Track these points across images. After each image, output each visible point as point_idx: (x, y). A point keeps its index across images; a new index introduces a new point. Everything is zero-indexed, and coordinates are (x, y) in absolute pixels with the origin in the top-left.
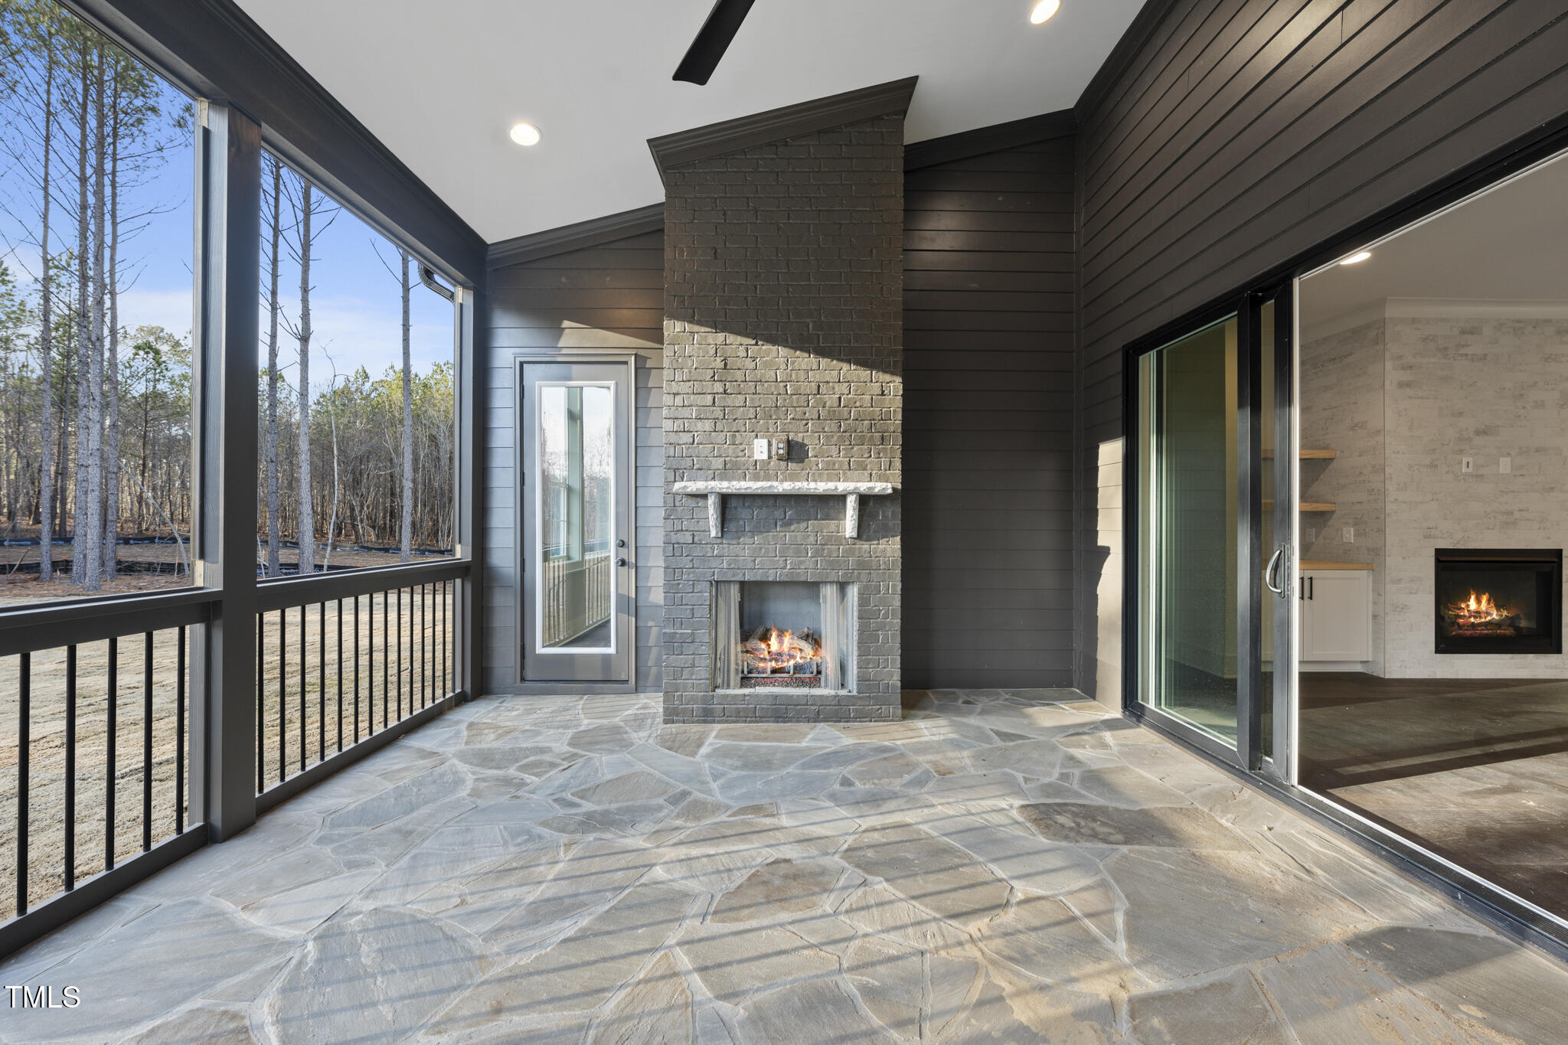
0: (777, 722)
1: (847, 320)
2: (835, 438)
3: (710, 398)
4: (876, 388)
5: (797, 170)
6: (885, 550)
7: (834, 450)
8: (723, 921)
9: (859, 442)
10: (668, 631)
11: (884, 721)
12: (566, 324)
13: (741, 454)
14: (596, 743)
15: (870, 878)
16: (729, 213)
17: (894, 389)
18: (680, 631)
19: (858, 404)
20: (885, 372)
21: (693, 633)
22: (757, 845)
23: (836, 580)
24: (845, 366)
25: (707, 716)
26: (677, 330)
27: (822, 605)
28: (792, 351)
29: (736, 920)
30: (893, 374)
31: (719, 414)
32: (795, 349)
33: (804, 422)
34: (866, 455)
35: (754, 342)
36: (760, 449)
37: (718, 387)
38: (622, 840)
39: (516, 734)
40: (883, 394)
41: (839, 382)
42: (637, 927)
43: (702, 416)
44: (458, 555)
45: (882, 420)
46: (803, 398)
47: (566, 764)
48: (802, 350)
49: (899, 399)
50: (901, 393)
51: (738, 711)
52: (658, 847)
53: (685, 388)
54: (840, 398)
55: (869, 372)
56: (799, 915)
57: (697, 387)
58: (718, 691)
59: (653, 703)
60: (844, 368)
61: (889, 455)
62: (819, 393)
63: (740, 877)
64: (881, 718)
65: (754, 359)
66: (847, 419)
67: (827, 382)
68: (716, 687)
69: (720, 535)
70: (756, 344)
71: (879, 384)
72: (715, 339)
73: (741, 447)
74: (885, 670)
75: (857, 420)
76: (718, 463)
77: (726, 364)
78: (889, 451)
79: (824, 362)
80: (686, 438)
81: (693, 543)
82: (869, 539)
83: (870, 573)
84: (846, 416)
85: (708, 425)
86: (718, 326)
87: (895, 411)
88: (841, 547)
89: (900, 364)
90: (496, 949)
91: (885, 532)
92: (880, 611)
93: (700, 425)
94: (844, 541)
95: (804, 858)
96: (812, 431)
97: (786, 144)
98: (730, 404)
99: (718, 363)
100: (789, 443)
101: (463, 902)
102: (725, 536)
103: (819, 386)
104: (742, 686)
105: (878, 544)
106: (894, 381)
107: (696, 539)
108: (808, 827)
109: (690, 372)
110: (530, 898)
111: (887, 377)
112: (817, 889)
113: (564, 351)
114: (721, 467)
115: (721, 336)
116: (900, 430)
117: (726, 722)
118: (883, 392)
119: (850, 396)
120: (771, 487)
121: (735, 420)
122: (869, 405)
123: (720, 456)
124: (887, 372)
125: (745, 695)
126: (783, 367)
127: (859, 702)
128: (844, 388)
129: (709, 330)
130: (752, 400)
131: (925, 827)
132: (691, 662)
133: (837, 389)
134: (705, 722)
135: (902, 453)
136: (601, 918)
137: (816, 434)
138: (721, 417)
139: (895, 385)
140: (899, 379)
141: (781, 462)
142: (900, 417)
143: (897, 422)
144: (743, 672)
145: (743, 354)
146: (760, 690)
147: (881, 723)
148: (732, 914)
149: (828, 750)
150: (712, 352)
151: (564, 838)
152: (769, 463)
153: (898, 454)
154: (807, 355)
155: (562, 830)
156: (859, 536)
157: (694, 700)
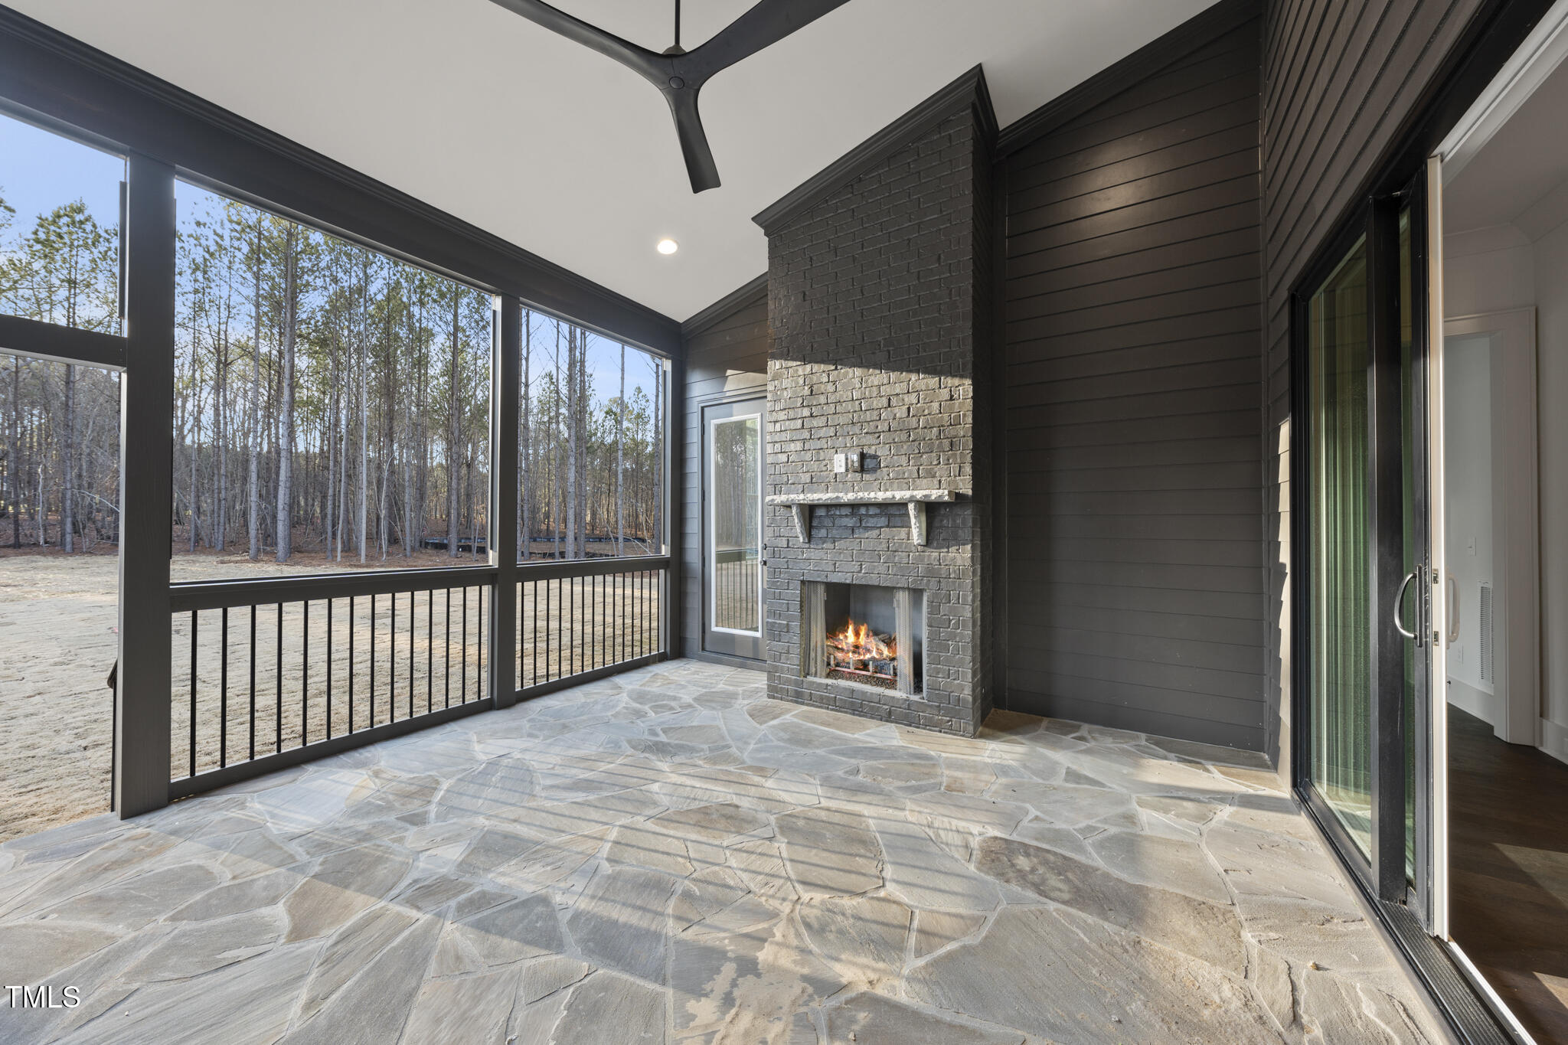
0: (854, 714)
1: (915, 331)
2: (905, 447)
3: (800, 422)
4: (945, 394)
5: (870, 201)
6: (955, 558)
7: (904, 460)
8: (657, 825)
9: (927, 449)
10: (770, 620)
11: (955, 734)
12: (729, 372)
13: (824, 469)
14: (712, 701)
15: (778, 836)
16: (814, 258)
17: (964, 392)
18: (778, 622)
19: (926, 412)
20: (954, 376)
21: (788, 624)
22: (731, 791)
23: (906, 586)
24: (914, 377)
25: (798, 698)
26: (777, 367)
27: (897, 609)
28: (866, 370)
29: (665, 827)
30: (962, 377)
31: (806, 435)
32: (868, 367)
33: (877, 435)
34: (935, 463)
35: (833, 367)
36: (839, 463)
37: (806, 412)
38: (659, 763)
39: (673, 686)
40: (952, 398)
41: (908, 392)
42: (610, 810)
43: (794, 438)
44: (663, 553)
45: (951, 425)
46: (876, 413)
47: (679, 710)
48: (875, 368)
49: (970, 402)
50: (971, 394)
51: (822, 698)
52: (672, 772)
53: (782, 416)
54: (909, 409)
55: (937, 379)
56: (700, 839)
57: (792, 414)
58: (810, 678)
59: (759, 680)
60: (913, 379)
61: (959, 460)
62: (889, 406)
63: (695, 805)
64: (951, 731)
65: (834, 383)
66: (915, 429)
67: (897, 395)
68: (808, 674)
69: (807, 541)
70: (836, 369)
71: (948, 389)
72: (804, 370)
73: (824, 463)
74: (956, 682)
75: (925, 428)
76: (806, 478)
77: (812, 391)
78: (958, 457)
79: (893, 375)
80: (783, 458)
81: (788, 547)
82: (939, 547)
83: (940, 581)
84: (915, 425)
85: (799, 446)
86: (805, 360)
87: (964, 415)
88: (911, 554)
89: (970, 366)
90: (543, 795)
91: (955, 540)
92: (950, 621)
93: (792, 447)
94: (913, 549)
95: (750, 809)
96: (884, 443)
97: (860, 180)
98: (816, 425)
99: (807, 391)
100: (863, 456)
101: (553, 768)
102: (813, 540)
103: (890, 399)
104: (828, 676)
105: (948, 552)
106: (964, 384)
107: (790, 544)
108: (780, 793)
109: (786, 401)
110: (581, 777)
111: (957, 381)
112: (733, 829)
113: (728, 394)
114: (808, 481)
115: (808, 367)
116: (970, 434)
117: (812, 705)
118: (952, 396)
119: (919, 405)
120: (837, 497)
121: (819, 439)
122: (938, 412)
123: (808, 472)
124: (956, 376)
125: (827, 685)
126: (858, 385)
127: (929, 710)
128: (913, 398)
129: (799, 363)
130: (833, 420)
131: (871, 822)
132: (786, 648)
133: (906, 399)
134: (797, 702)
135: (973, 457)
136: (600, 799)
137: (888, 446)
138: (808, 437)
139: (964, 388)
140: (968, 382)
141: (857, 474)
142: (970, 420)
143: (967, 426)
144: (829, 664)
145: (825, 379)
146: (843, 683)
147: (950, 736)
148: (666, 823)
149: (871, 745)
150: (801, 382)
151: (631, 751)
152: (847, 475)
153: (969, 459)
154: (878, 372)
155: (634, 748)
156: (929, 542)
157: (788, 681)
